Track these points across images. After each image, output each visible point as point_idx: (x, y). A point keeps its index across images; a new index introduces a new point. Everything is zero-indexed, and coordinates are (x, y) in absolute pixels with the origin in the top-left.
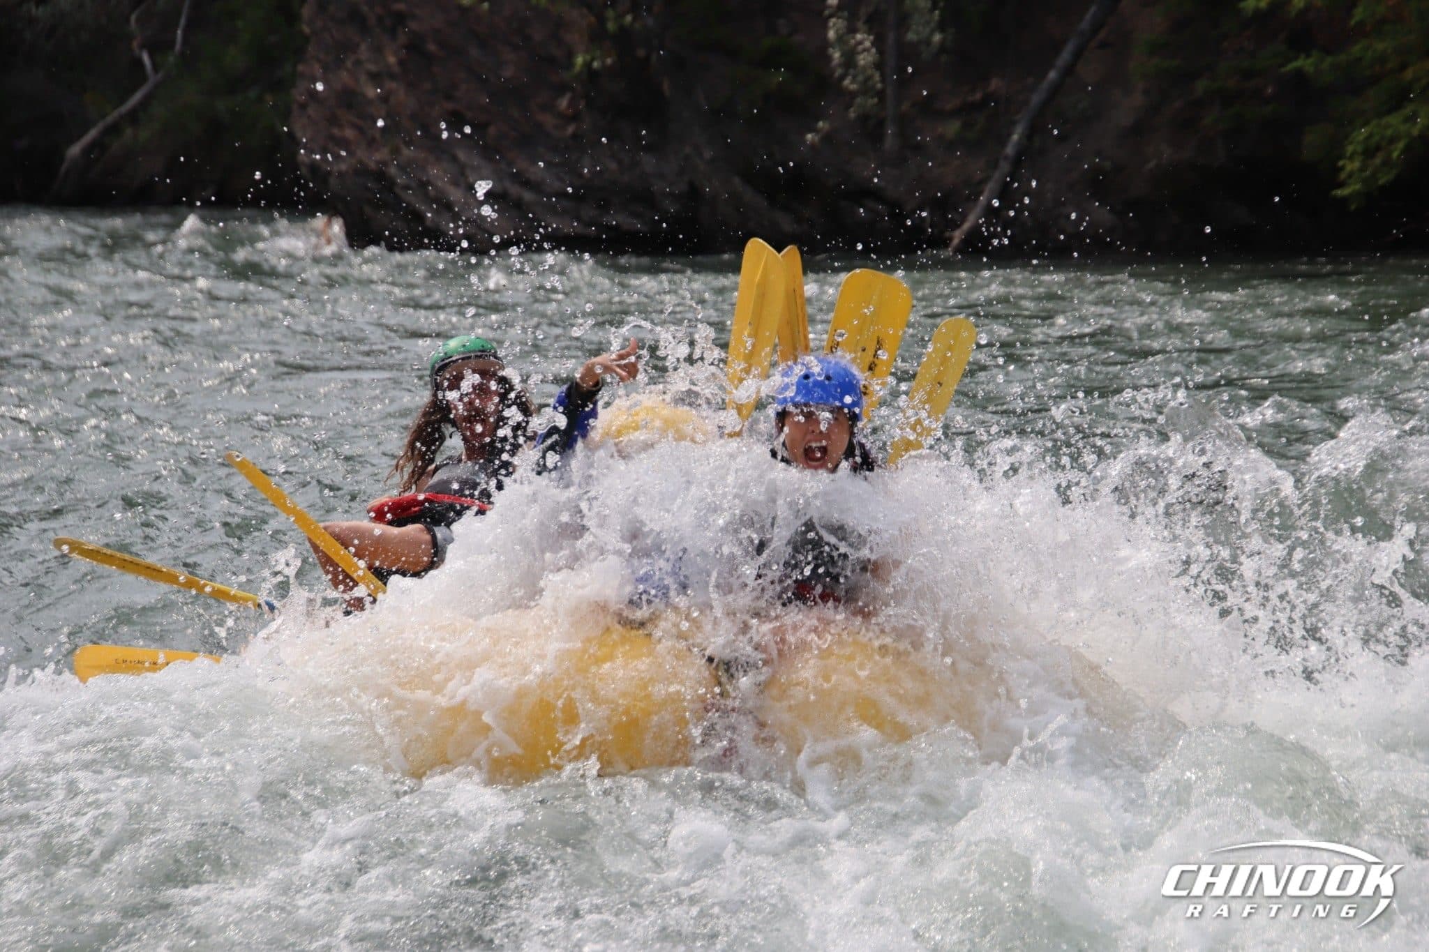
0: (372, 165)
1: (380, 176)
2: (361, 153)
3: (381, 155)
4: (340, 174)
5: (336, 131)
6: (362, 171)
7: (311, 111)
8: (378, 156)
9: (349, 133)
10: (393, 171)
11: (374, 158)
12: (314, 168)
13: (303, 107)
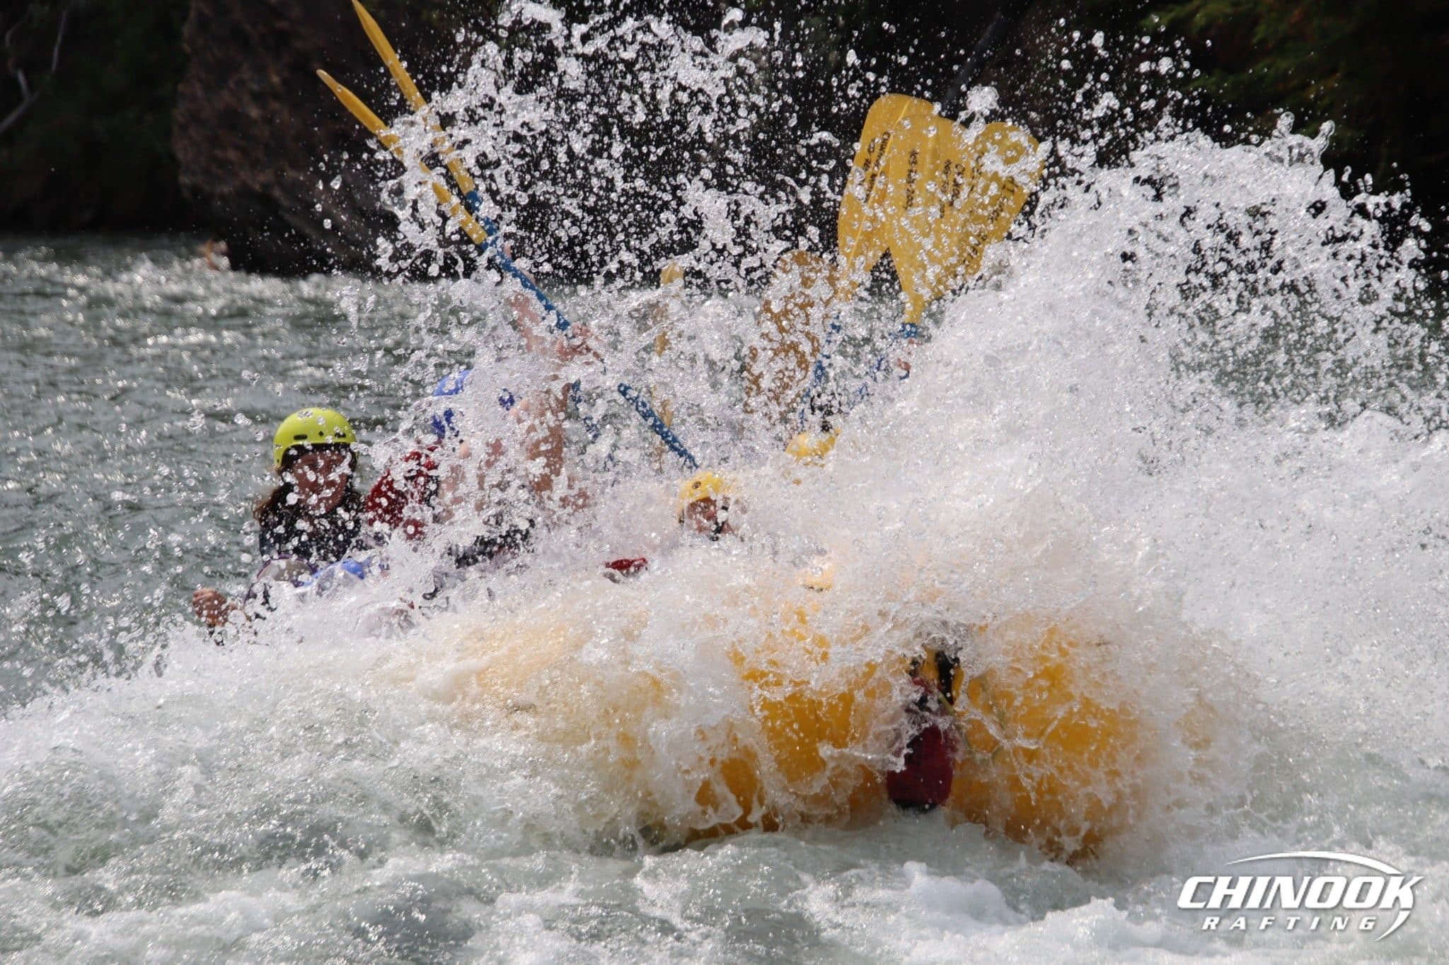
0: (257, 187)
1: (265, 199)
2: (244, 175)
3: (265, 177)
4: (223, 197)
5: (218, 152)
6: (245, 192)
7: (193, 132)
8: (262, 178)
9: (232, 154)
10: (277, 193)
11: (259, 179)
12: (195, 190)
13: (184, 128)
